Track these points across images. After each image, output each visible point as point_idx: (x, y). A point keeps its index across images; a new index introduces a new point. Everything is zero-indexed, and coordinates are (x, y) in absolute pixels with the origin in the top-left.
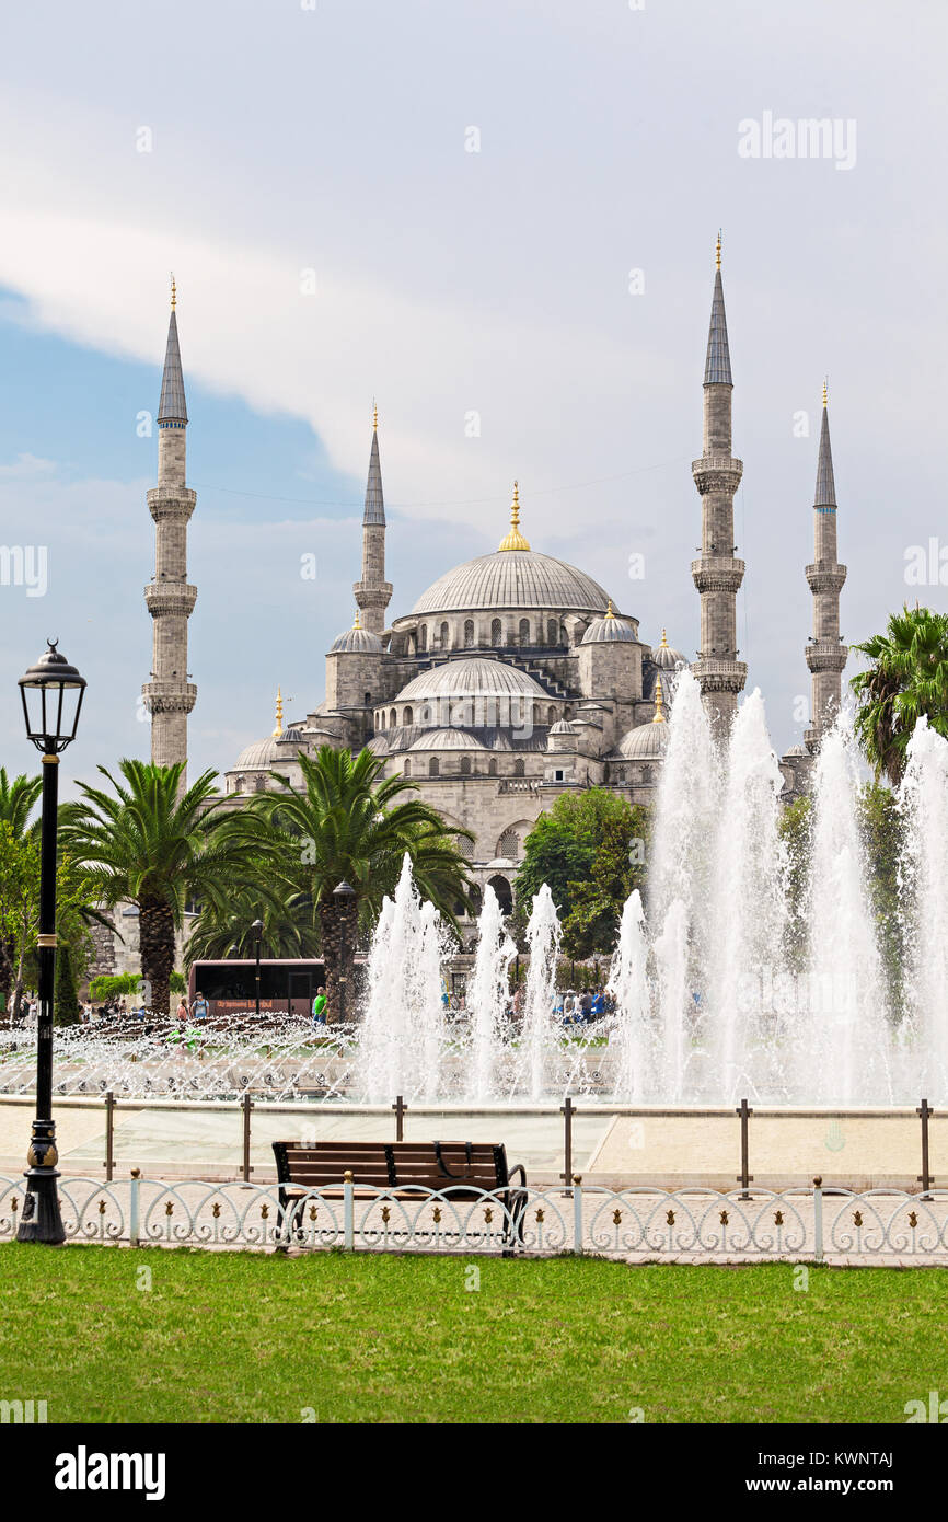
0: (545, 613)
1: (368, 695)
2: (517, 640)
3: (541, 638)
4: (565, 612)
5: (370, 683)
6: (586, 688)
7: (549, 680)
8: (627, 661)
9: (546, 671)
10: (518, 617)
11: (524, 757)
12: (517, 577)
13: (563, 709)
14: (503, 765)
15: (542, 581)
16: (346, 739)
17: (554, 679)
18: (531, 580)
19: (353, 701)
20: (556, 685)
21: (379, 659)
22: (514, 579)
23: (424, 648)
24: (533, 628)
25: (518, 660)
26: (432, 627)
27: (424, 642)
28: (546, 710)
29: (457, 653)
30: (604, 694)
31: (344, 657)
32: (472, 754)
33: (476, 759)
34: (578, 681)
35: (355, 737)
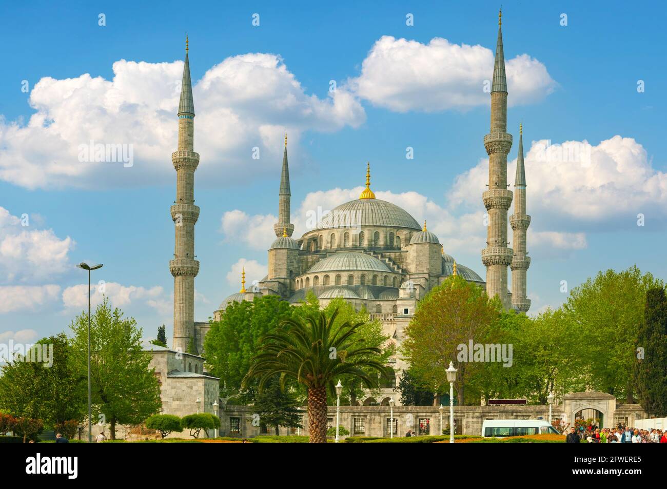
0: (388, 229)
1: (291, 272)
2: (373, 243)
3: (385, 243)
4: (398, 228)
5: (292, 265)
6: (412, 268)
7: (391, 263)
8: (435, 254)
9: (390, 259)
10: (374, 230)
11: (381, 303)
12: (372, 210)
13: (401, 279)
14: (370, 307)
15: (385, 213)
16: (280, 294)
17: (394, 263)
18: (379, 212)
19: (283, 274)
20: (396, 267)
21: (297, 252)
22: (370, 211)
23: (321, 248)
24: (382, 236)
25: (375, 253)
26: (326, 236)
27: (321, 245)
28: (392, 279)
29: (340, 249)
30: (423, 271)
31: (279, 251)
32: (354, 301)
33: (356, 304)
34: (407, 264)
35: (285, 293)
